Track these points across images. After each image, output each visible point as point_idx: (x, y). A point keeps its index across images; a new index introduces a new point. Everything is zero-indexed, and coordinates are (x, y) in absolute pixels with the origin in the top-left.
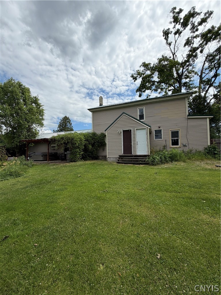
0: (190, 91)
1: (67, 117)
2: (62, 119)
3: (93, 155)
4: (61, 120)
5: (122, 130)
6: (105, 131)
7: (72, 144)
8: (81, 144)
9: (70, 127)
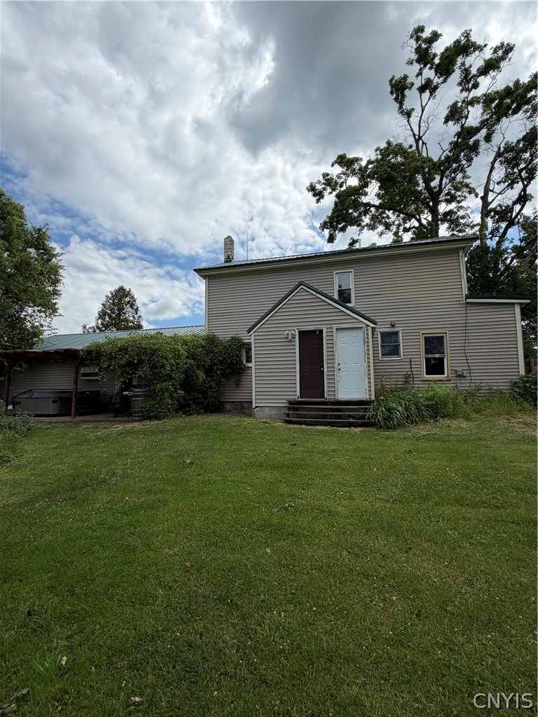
0: (460, 234)
1: (125, 290)
2: (110, 296)
3: (207, 399)
4: (107, 297)
5: (297, 331)
6: (249, 333)
7: (153, 367)
8: (177, 368)
9: (134, 317)
